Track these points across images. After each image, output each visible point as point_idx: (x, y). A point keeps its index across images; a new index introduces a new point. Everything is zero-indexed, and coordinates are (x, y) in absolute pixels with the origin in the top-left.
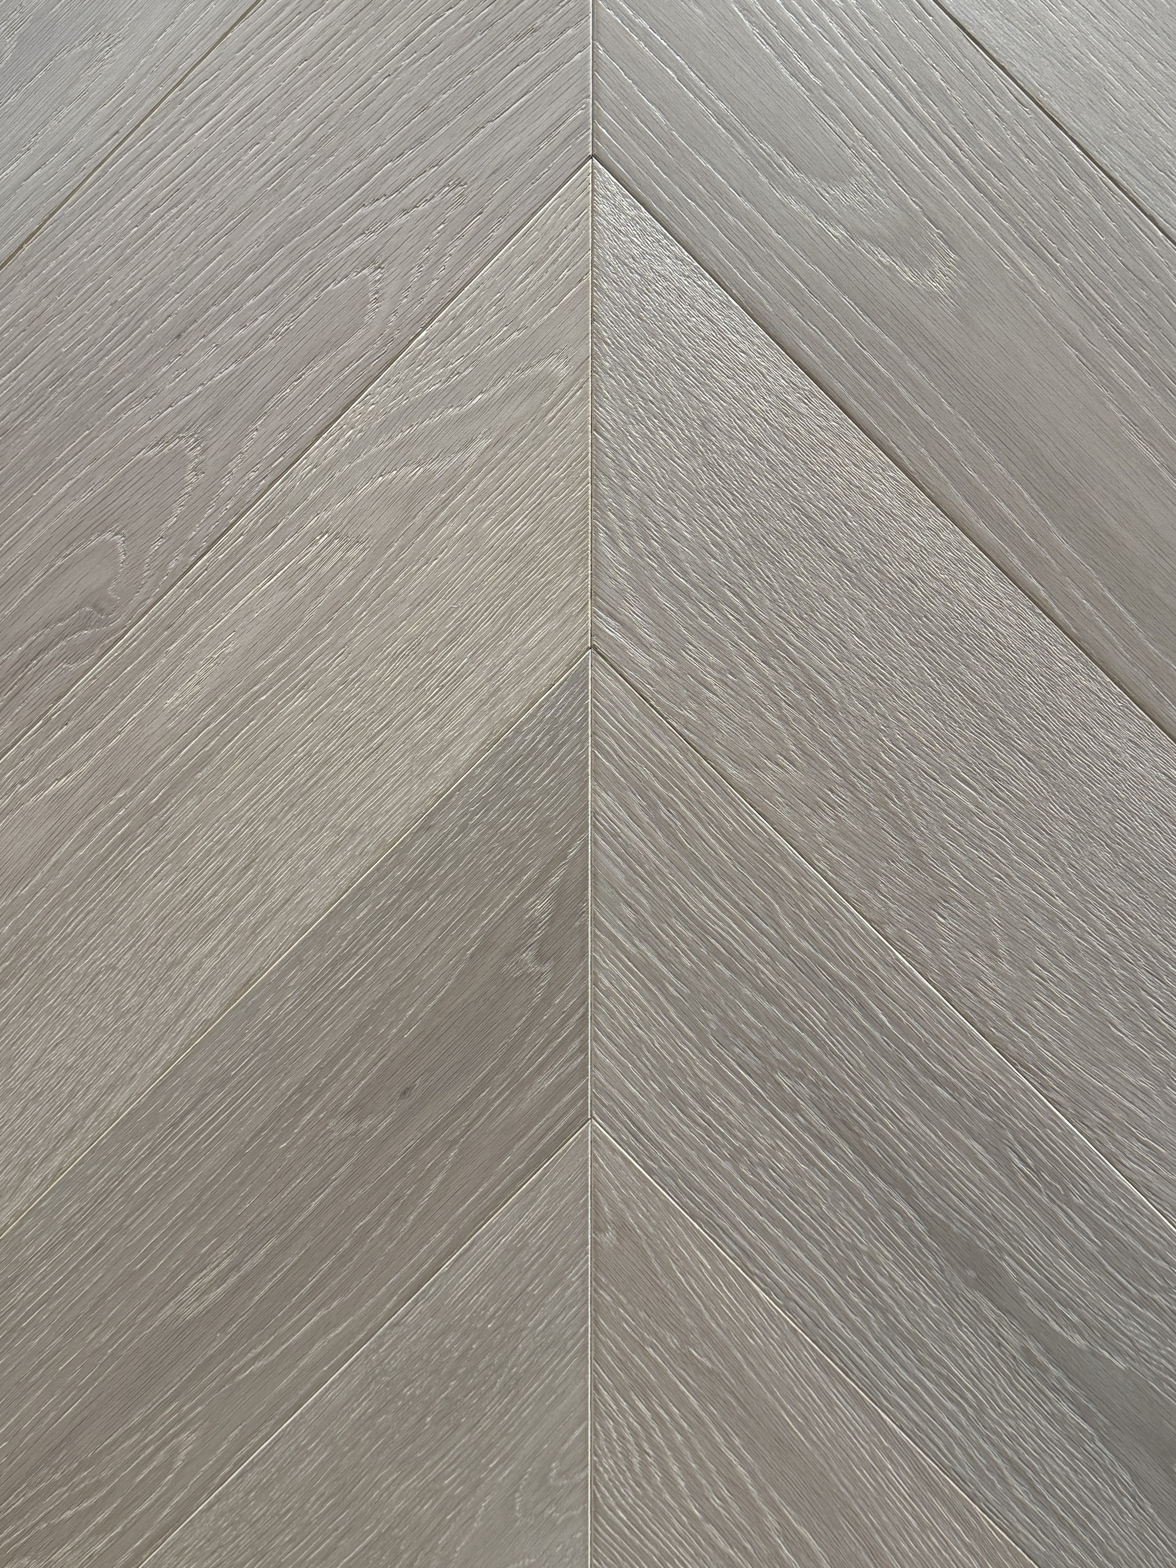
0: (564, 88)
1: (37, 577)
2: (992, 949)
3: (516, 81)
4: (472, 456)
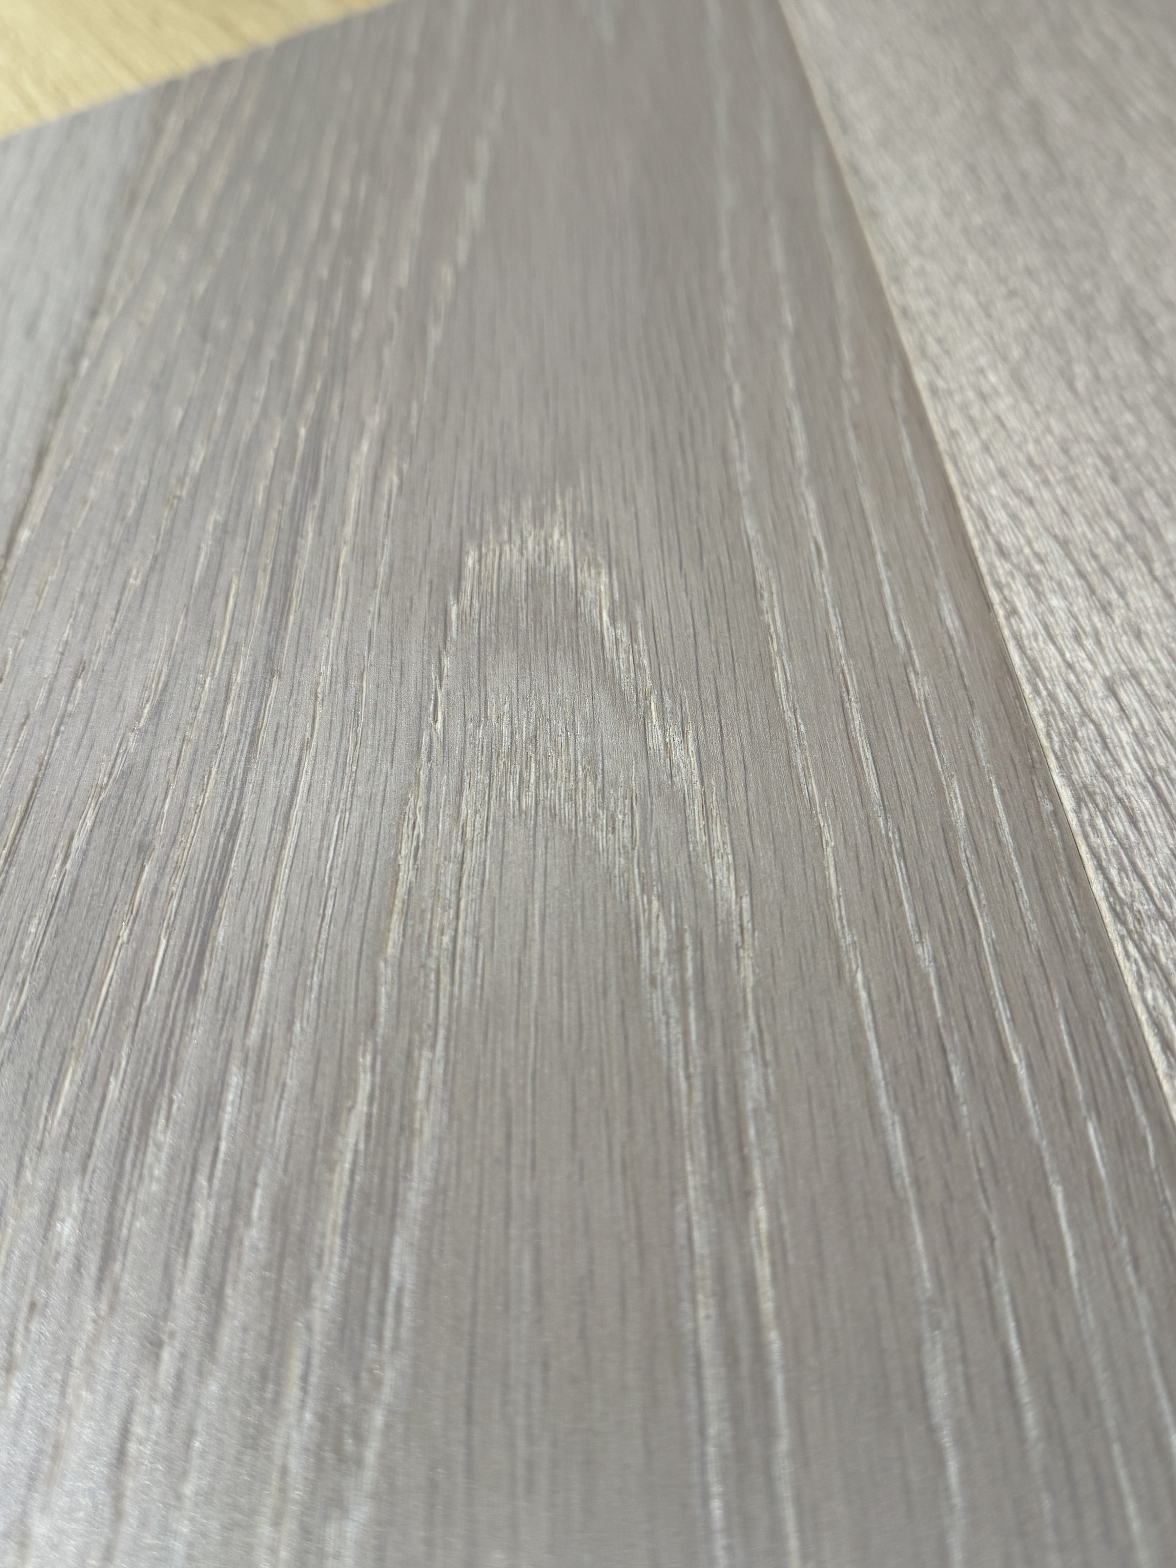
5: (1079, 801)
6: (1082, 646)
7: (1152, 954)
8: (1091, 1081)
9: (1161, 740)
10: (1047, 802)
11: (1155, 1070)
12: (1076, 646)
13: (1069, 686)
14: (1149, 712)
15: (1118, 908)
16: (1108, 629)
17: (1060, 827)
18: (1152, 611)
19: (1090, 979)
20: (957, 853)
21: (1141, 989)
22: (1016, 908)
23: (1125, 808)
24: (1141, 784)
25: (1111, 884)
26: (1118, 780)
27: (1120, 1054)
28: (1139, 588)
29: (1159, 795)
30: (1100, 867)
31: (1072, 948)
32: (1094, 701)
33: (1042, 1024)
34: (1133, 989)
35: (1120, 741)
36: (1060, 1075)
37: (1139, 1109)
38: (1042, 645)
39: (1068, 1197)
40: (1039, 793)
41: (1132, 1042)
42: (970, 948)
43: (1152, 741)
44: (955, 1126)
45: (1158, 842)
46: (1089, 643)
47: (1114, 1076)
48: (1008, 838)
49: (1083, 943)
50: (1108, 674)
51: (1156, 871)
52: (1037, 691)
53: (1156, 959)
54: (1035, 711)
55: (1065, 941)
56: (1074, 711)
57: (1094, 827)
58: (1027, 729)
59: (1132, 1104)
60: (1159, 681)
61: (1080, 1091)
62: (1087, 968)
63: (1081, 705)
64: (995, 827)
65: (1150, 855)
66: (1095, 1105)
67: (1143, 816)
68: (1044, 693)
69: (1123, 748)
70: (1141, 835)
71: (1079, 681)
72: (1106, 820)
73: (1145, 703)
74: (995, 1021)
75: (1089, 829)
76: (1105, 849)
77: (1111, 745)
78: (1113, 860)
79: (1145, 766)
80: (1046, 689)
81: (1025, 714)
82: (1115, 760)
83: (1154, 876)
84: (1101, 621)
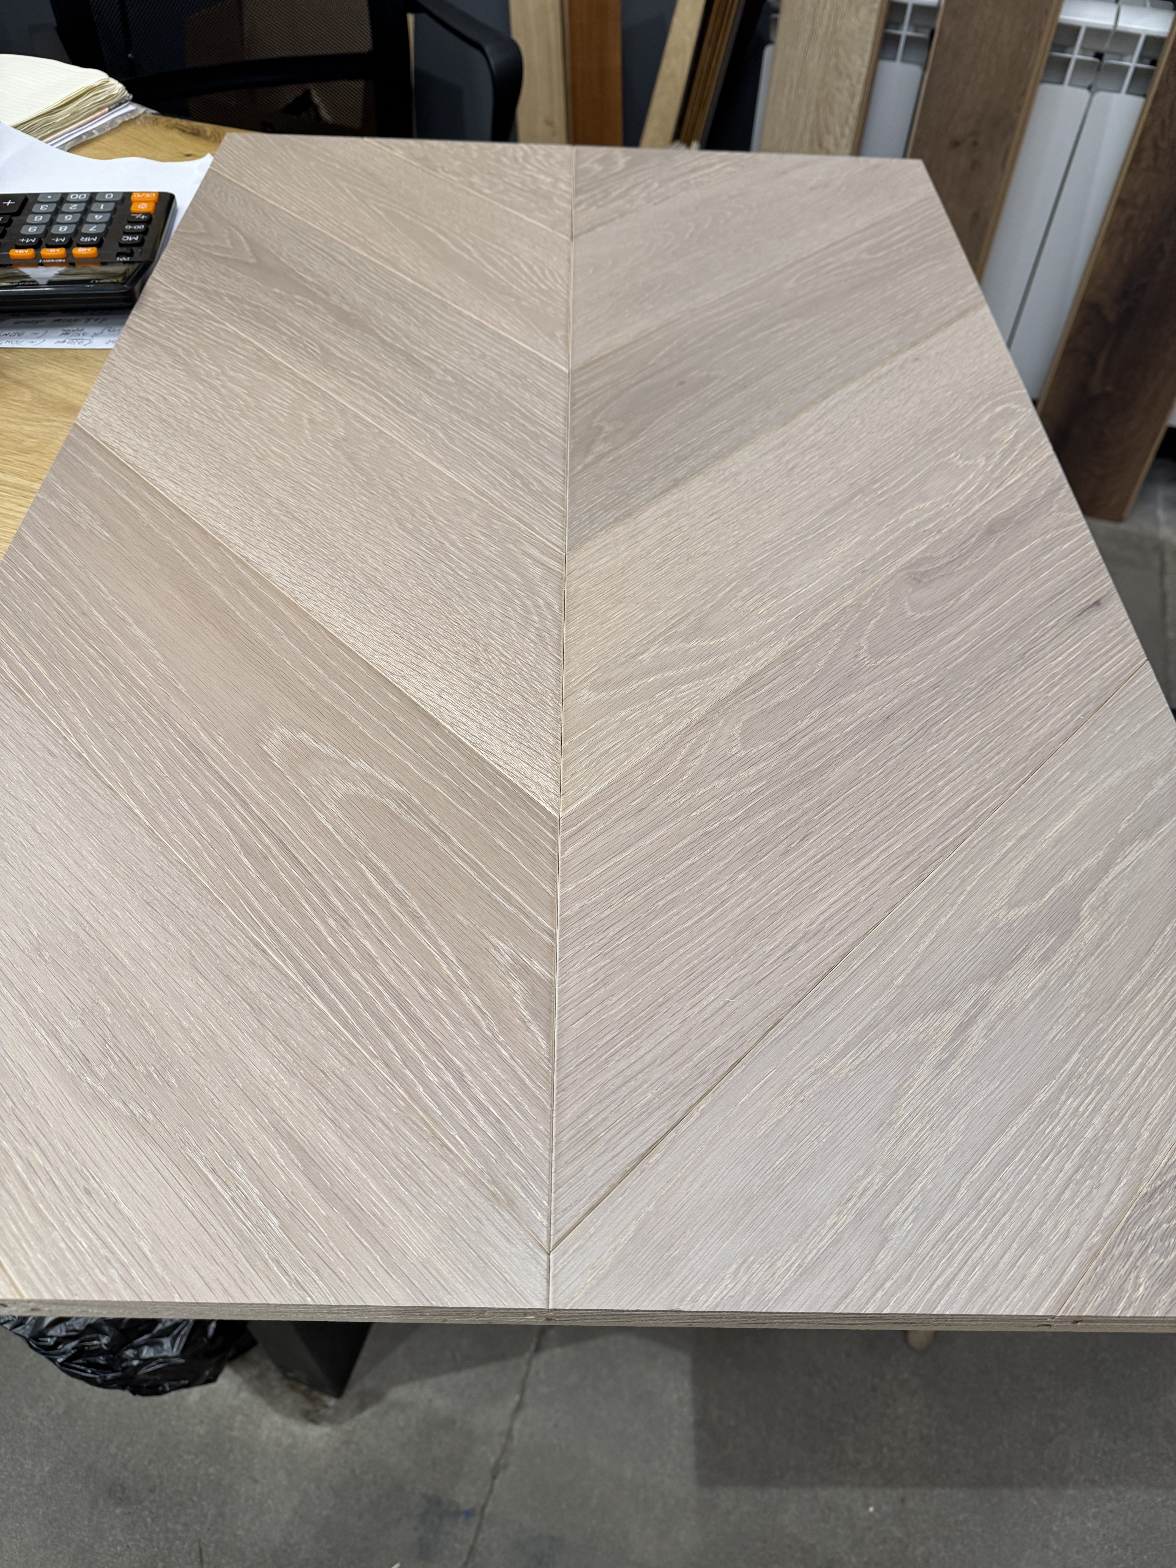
0: (584, 863)
1: (966, 596)
2: (311, 421)
3: (624, 871)
4: (653, 651)
13: (431, 701)
14: (452, 697)
15: (474, 744)
16: (429, 681)
17: (452, 734)
19: (479, 763)
20: (437, 752)
21: (488, 758)
22: (455, 756)
23: (462, 722)
25: (469, 740)
26: (456, 717)
27: (493, 773)
29: (466, 715)
30: (465, 738)
31: (472, 759)
38: (418, 694)
40: (443, 729)
41: (493, 769)
42: (454, 770)
43: (457, 704)
44: (474, 803)
54: (429, 711)
56: (436, 706)
58: (430, 716)
62: (477, 761)
63: (437, 704)
64: (440, 742)
65: (473, 730)
66: (496, 786)
67: (466, 722)
68: (427, 705)
69: (452, 709)
70: (468, 727)
71: (432, 698)
72: (460, 728)
73: (449, 695)
74: (468, 781)
75: (458, 731)
76: (464, 734)
77: (449, 710)
78: (466, 735)
79: (459, 710)
81: (427, 713)
82: (452, 713)
83: (477, 734)
84: (426, 680)
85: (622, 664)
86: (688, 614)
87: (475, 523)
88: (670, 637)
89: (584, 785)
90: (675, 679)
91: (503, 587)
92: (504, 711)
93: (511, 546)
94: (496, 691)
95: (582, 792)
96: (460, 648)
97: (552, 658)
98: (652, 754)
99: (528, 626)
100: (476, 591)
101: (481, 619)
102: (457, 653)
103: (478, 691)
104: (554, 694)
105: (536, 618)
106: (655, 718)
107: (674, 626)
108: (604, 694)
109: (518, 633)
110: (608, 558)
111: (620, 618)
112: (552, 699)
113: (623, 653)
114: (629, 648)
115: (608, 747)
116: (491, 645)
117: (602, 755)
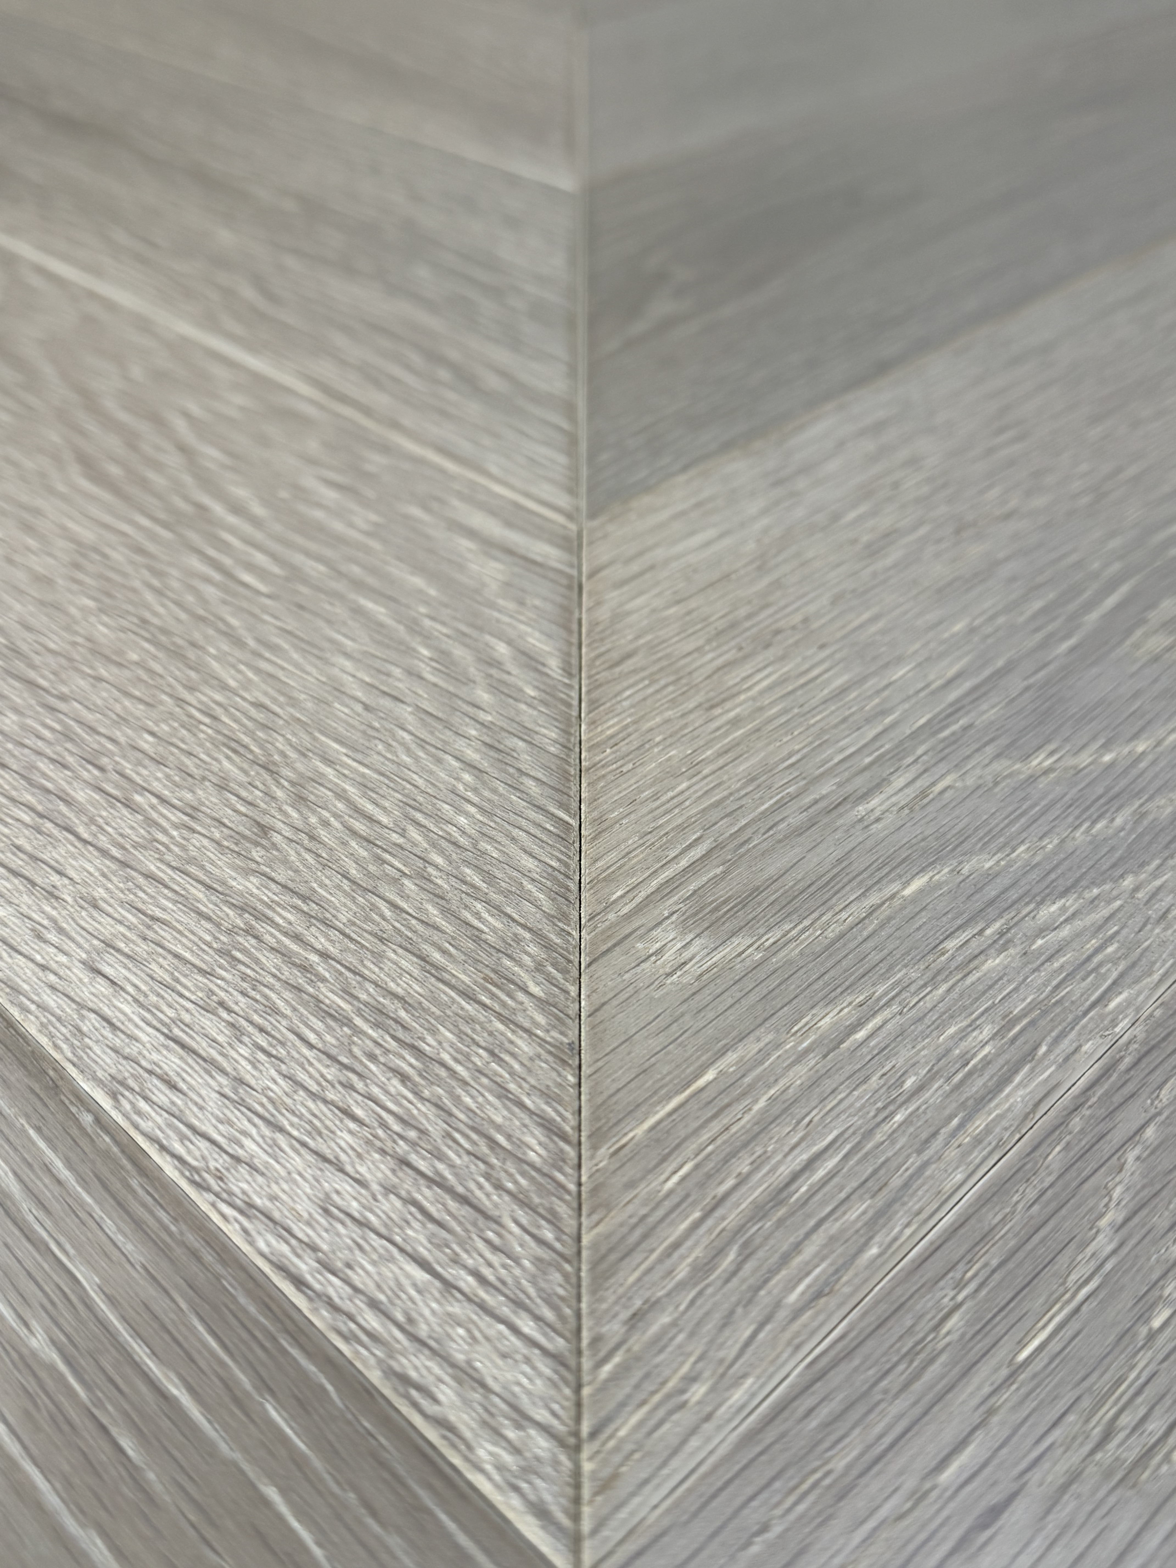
4: (903, 787)
5: (114, 1096)
6: (46, 941)
7: (245, 1202)
8: (250, 1364)
9: (162, 993)
10: (85, 1114)
11: (299, 1310)
12: (42, 945)
13: (53, 988)
14: (139, 972)
15: (197, 1177)
16: (64, 912)
17: (108, 1132)
18: (97, 874)
19: (203, 1264)
20: (24, 1220)
21: (252, 1243)
22: (104, 1238)
23: (159, 1077)
24: (163, 1045)
25: (180, 1159)
26: (140, 1053)
27: (262, 1319)
28: (75, 859)
29: (183, 1046)
30: (163, 1148)
31: (173, 1244)
32: (84, 989)
33: (180, 1338)
34: (245, 1248)
35: (125, 1014)
36: (221, 1379)
37: (303, 1361)
38: (9, 960)
39: (283, 1492)
40: (74, 1110)
41: (267, 1300)
42: (80, 1307)
43: (154, 998)
44: (151, 1499)
45: (203, 1092)
46: (52, 937)
47: (268, 1345)
48: (65, 1174)
49: (182, 1233)
50: (84, 956)
51: (214, 1121)
52: (25, 1010)
53: (251, 1206)
54: (32, 1029)
55: (164, 1242)
56: (69, 1009)
57: (139, 1113)
58: (33, 1052)
59: (295, 1360)
60: (135, 938)
61: (244, 1381)
62: (195, 1255)
63: (73, 1000)
64: (48, 1169)
65: (201, 1108)
66: (265, 1386)
67: (178, 1074)
68: (33, 1007)
69: (130, 1020)
70: (185, 1094)
71: (60, 978)
72: (146, 1099)
73: (130, 965)
74: (138, 1367)
75: (136, 1118)
76: (160, 1128)
77: (119, 1024)
78: (170, 1132)
79: (158, 1025)
80: (33, 1002)
81: (24, 1038)
82: (128, 1036)
83: (216, 1127)
84: (55, 908)
85: (798, 832)
86: (1000, 674)
87: (312, 461)
88: (954, 739)
89: (692, 1379)
90: (1006, 881)
91: (378, 610)
92: (346, 1022)
93: (416, 511)
94: (321, 943)
95: (685, 1418)
96: (207, 795)
97: (540, 818)
98: (985, 1201)
99: (456, 720)
100: (291, 624)
101: (293, 702)
102: (192, 811)
103: (249, 943)
104: (548, 946)
105: (484, 696)
106: (963, 1034)
107: (956, 709)
108: (739, 942)
109: (422, 743)
110: (711, 533)
111: (770, 688)
112: (539, 967)
113: (793, 797)
114: (816, 780)
115: (785, 1171)
116: (318, 780)
117: (759, 1212)
